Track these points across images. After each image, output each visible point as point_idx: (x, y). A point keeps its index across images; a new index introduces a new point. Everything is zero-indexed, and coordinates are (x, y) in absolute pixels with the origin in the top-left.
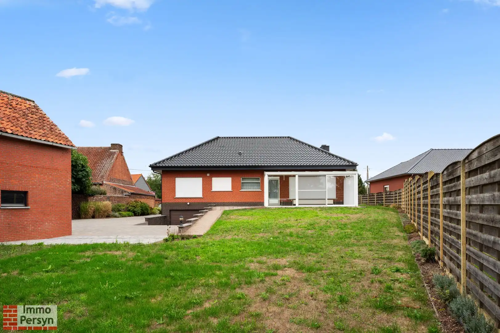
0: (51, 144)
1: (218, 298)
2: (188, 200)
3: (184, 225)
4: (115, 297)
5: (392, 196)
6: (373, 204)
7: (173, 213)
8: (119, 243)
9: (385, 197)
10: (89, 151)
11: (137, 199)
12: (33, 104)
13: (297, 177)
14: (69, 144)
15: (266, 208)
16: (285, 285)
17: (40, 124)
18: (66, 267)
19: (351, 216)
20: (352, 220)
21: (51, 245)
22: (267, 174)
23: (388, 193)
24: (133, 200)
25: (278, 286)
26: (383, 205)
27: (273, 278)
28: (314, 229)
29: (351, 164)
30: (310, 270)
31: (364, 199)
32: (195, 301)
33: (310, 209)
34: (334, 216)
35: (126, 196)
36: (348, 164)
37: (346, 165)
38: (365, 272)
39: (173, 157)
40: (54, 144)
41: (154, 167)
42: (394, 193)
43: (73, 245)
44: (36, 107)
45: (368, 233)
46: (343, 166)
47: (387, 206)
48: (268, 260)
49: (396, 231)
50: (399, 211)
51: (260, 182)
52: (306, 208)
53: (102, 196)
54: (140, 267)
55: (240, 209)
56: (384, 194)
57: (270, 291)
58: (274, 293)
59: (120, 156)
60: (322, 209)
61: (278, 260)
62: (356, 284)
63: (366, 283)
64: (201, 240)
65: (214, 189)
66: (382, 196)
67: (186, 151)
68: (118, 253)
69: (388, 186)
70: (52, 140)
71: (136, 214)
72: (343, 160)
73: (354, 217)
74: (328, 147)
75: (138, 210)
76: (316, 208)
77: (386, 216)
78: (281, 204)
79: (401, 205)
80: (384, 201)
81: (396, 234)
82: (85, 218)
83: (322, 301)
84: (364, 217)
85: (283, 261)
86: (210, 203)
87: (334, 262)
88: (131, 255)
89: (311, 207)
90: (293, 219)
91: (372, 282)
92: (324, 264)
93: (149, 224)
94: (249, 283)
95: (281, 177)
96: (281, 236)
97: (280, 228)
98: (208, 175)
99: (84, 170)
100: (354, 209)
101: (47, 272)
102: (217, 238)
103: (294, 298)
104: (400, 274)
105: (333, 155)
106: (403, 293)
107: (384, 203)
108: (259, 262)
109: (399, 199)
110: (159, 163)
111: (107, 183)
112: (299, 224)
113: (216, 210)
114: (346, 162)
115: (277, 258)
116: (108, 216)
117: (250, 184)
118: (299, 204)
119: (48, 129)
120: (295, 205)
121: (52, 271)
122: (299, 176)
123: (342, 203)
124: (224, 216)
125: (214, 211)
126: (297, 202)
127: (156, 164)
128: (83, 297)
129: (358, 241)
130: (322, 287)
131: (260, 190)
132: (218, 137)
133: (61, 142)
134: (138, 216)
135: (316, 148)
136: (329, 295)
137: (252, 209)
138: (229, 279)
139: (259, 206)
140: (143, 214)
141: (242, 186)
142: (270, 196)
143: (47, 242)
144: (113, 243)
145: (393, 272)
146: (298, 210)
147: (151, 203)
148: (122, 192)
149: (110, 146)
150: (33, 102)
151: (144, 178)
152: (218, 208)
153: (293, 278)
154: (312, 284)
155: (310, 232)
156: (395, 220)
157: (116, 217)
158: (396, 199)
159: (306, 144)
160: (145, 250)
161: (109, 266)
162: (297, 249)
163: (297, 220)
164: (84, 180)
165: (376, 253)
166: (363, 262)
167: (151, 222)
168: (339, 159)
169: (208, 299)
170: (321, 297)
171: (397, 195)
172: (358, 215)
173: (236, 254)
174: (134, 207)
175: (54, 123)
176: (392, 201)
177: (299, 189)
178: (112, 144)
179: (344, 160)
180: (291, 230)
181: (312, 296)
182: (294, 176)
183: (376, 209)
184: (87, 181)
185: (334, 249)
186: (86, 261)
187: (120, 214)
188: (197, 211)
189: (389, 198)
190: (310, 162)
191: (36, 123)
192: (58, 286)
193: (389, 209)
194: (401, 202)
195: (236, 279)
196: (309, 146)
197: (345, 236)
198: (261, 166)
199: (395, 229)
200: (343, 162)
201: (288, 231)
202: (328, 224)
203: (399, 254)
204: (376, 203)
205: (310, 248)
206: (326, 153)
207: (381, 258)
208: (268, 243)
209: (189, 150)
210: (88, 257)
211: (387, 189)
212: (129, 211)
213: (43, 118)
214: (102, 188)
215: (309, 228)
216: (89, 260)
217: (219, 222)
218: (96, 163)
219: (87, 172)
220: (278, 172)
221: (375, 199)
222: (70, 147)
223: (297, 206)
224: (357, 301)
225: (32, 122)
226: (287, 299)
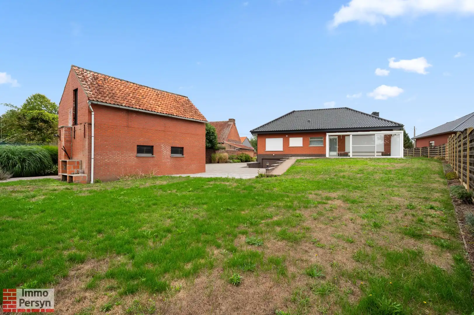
0: (195, 120)
1: (283, 215)
2: (273, 153)
3: (269, 168)
4: (222, 209)
5: (436, 149)
6: (419, 156)
7: (263, 160)
8: (229, 178)
9: (430, 151)
10: (217, 124)
11: (243, 152)
12: (187, 99)
13: (351, 136)
14: (204, 120)
15: (327, 158)
16: (332, 210)
17: (190, 110)
18: (199, 190)
19: (396, 165)
20: (397, 168)
21: (193, 178)
22: (328, 134)
23: (432, 148)
24: (241, 153)
25: (327, 211)
26: (428, 157)
27: (324, 205)
28: (363, 173)
29: (397, 125)
30: (353, 202)
31: (410, 152)
32: (268, 215)
33: (361, 159)
34: (381, 164)
35: (237, 150)
36: (395, 125)
37: (393, 126)
38: (401, 207)
39: (264, 125)
40: (197, 121)
41: (253, 132)
42: (438, 147)
43: (205, 178)
44: (188, 100)
45: (410, 178)
46: (390, 127)
47: (431, 158)
48: (323, 194)
49: (437, 178)
50: (442, 161)
51: (323, 140)
52: (358, 158)
53: (223, 150)
54: (239, 192)
55: (308, 159)
56: (429, 148)
57: (320, 214)
58: (323, 216)
59: (234, 126)
60: (371, 159)
61: (331, 194)
62: (390, 215)
63: (400, 215)
64: (278, 178)
65: (291, 145)
66: (427, 150)
67: (273, 121)
68: (227, 184)
69: (434, 142)
70: (196, 118)
71: (242, 161)
72: (390, 123)
73: (399, 166)
74: (378, 113)
75: (244, 158)
76: (367, 159)
77: (429, 165)
78: (338, 156)
79: (445, 157)
80: (429, 154)
81: (437, 180)
82: (214, 163)
83: (359, 224)
84: (407, 166)
85: (333, 195)
86: (287, 155)
87: (375, 198)
88: (235, 184)
89: (362, 158)
90: (347, 166)
91: (406, 215)
92: (366, 199)
93: (249, 167)
94: (306, 208)
95: (339, 136)
96: (335, 178)
97: (336, 172)
98: (287, 136)
99: (214, 135)
100: (399, 160)
101: (189, 191)
102: (290, 177)
103: (337, 220)
104: (434, 211)
105: (382, 119)
106: (434, 226)
107: (429, 155)
108: (316, 194)
109: (443, 152)
110: (256, 129)
111: (227, 142)
112: (351, 170)
113: (292, 159)
114: (393, 124)
115: (330, 192)
116: (226, 162)
117: (315, 142)
118: (353, 156)
119: (194, 112)
120: (349, 156)
121: (192, 191)
122: (353, 135)
123: (390, 155)
124: (296, 163)
125: (290, 160)
126: (351, 154)
127: (254, 130)
128: (205, 207)
129: (400, 183)
130: (361, 214)
131: (323, 146)
132: (294, 111)
133: (200, 119)
134: (244, 162)
135: (367, 115)
136: (366, 221)
137: (318, 159)
138: (293, 204)
139: (322, 156)
140: (246, 161)
141: (310, 143)
142: (331, 150)
143: (192, 176)
144: (226, 178)
145: (427, 209)
146: (352, 160)
147: (251, 154)
148: (235, 147)
149: (228, 120)
150: (187, 97)
151: (248, 140)
152: (293, 158)
153: (340, 206)
154: (354, 212)
155: (359, 176)
156: (437, 169)
157: (230, 163)
158: (441, 152)
159: (359, 112)
160: (243, 183)
161: (221, 191)
162: (346, 187)
163: (350, 167)
164: (213, 140)
165: (414, 194)
166: (400, 199)
167: (250, 166)
168: (386, 121)
169: (277, 215)
170: (359, 221)
171: (442, 149)
172: (403, 164)
173: (301, 188)
174: (241, 157)
175: (197, 108)
176: (436, 154)
177: (353, 144)
178: (229, 119)
179: (392, 122)
180: (344, 174)
181: (351, 220)
182: (349, 135)
183: (421, 160)
184: (215, 141)
185: (377, 189)
186: (210, 187)
187: (233, 161)
188: (279, 159)
189: (434, 151)
190: (362, 125)
191: (188, 109)
192: (193, 200)
193: (432, 160)
194: (445, 154)
195: (298, 204)
196: (362, 113)
197: (388, 179)
198: (324, 129)
199: (436, 176)
200: (390, 124)
201: (342, 174)
202: (376, 170)
203: (437, 195)
204: (421, 155)
205: (356, 187)
206: (376, 117)
207: (418, 197)
208: (325, 182)
209: (275, 120)
210: (211, 185)
211: (432, 144)
212: (238, 159)
213: (192, 106)
214: (223, 145)
215: (359, 173)
216: (211, 187)
217: (293, 167)
218: (220, 131)
219: (215, 136)
220: (337, 133)
221: (421, 152)
222: (205, 122)
223: (351, 156)
224: (390, 228)
225: (186, 109)
226: (332, 220)
